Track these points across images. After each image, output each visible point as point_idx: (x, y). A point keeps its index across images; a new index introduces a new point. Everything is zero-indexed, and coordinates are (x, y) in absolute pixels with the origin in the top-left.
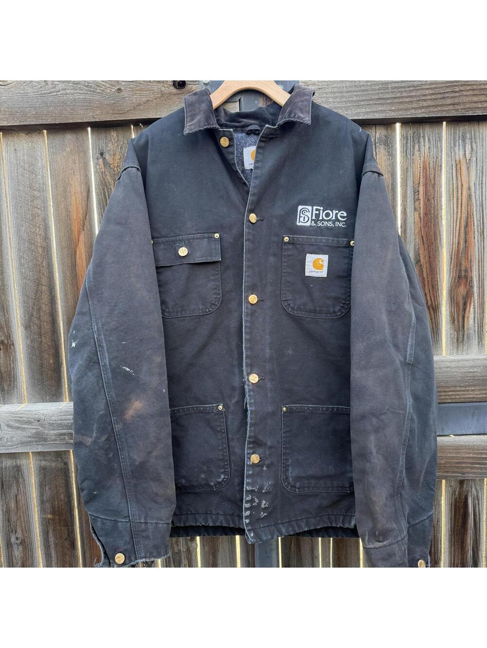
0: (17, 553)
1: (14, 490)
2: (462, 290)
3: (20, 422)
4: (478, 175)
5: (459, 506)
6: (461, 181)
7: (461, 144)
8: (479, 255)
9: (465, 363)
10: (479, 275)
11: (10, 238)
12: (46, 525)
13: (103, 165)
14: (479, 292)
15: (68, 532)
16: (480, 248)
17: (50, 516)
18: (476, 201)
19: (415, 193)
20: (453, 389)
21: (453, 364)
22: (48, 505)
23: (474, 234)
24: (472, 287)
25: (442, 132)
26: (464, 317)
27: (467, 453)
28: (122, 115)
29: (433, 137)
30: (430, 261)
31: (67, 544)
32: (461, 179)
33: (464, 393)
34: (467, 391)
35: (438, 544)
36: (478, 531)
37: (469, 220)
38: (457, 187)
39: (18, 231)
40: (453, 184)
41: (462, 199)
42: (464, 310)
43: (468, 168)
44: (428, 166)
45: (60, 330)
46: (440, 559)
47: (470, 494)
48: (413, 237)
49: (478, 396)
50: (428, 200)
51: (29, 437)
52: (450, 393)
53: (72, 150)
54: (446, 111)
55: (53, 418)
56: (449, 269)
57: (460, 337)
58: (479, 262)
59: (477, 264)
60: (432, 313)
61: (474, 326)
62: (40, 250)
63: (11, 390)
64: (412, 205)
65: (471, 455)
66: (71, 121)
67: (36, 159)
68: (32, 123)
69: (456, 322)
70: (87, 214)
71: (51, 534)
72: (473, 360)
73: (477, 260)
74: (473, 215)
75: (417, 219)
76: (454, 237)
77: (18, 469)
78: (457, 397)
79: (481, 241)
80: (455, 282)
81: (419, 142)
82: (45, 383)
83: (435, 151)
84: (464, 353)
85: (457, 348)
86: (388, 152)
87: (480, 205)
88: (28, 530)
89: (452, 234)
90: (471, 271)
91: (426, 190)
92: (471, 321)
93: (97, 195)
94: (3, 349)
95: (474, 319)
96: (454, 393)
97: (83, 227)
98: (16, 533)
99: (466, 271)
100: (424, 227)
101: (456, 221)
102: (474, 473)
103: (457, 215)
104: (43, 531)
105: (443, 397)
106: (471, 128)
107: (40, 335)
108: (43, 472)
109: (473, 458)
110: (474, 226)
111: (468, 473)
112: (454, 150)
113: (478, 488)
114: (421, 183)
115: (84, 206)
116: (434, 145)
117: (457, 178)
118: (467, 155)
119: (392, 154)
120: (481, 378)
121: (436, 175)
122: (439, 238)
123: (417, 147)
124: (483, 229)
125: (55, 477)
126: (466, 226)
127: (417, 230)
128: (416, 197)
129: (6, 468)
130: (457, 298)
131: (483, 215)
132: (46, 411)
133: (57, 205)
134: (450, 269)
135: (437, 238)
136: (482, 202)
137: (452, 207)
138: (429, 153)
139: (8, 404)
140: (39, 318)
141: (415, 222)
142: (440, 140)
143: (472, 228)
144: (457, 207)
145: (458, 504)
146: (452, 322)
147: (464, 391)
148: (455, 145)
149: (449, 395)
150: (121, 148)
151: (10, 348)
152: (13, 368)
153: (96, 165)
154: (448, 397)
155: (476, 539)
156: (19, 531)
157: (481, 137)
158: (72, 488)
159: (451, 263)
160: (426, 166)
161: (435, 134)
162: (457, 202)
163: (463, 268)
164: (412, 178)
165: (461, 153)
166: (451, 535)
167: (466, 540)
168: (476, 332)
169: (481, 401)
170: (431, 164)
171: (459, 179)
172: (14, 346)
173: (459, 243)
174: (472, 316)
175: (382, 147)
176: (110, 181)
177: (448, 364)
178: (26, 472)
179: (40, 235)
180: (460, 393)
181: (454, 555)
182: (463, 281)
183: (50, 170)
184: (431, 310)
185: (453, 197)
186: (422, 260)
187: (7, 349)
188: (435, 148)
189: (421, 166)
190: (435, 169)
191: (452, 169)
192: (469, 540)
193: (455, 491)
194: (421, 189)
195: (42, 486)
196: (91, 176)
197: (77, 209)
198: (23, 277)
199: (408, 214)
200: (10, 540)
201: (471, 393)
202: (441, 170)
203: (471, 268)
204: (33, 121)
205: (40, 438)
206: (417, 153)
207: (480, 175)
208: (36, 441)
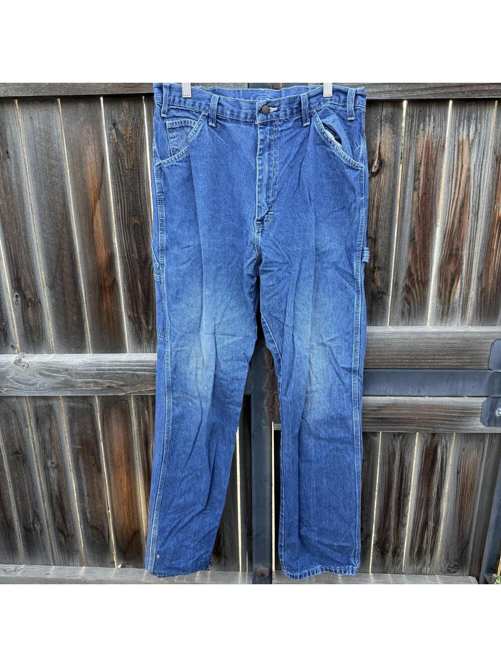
0: (53, 474)
1: (48, 425)
2: (452, 268)
3: (49, 371)
4: (479, 156)
5: (429, 453)
6: (462, 163)
7: (465, 124)
8: (471, 235)
9: (445, 335)
10: (469, 254)
11: (31, 205)
12: (76, 454)
13: (115, 136)
14: (468, 270)
15: (95, 460)
16: (473, 228)
17: (79, 447)
18: (474, 182)
19: (415, 173)
20: (432, 357)
21: (434, 336)
22: (77, 438)
23: (469, 214)
24: (461, 265)
25: (447, 111)
26: (450, 292)
27: (439, 412)
28: (133, 89)
29: (438, 116)
30: (424, 240)
31: (94, 469)
32: (462, 160)
33: (442, 361)
34: (445, 359)
35: (408, 482)
36: (443, 474)
37: (466, 201)
38: (457, 168)
39: (38, 199)
40: (454, 165)
41: (460, 180)
42: (452, 286)
43: (470, 149)
44: (431, 146)
45: (81, 292)
46: (409, 494)
47: (440, 443)
48: (410, 216)
49: (455, 364)
50: (428, 180)
51: (59, 384)
52: (429, 361)
53: (85, 119)
54: (452, 93)
55: (79, 369)
56: (441, 247)
57: (445, 311)
58: (470, 242)
59: (469, 243)
60: (421, 287)
61: (460, 301)
62: (60, 216)
63: (40, 342)
64: (412, 185)
65: (443, 414)
66: (84, 94)
67: (51, 128)
68: (46, 94)
69: (443, 296)
70: (102, 183)
71: (81, 461)
72: (453, 333)
73: (469, 239)
74: (470, 196)
75: (416, 198)
76: (449, 217)
77: (50, 409)
78: (436, 364)
79: (475, 221)
80: (445, 259)
81: (424, 121)
82: (70, 337)
83: (439, 131)
84: (447, 324)
85: (442, 320)
86: (393, 130)
87: (477, 186)
88: (61, 456)
89: (447, 214)
90: (462, 250)
91: (426, 170)
92: (457, 296)
93: (111, 165)
94: (31, 306)
95: (460, 294)
96: (433, 361)
97: (99, 196)
98: (51, 459)
99: (457, 249)
100: (422, 206)
101: (453, 201)
102: (444, 428)
103: (454, 196)
104: (74, 458)
105: (422, 364)
106: (478, 108)
107: (64, 295)
108: (72, 412)
109: (444, 416)
110: (469, 206)
111: (438, 428)
112: (458, 131)
113: (447, 439)
114: (422, 163)
115: (99, 176)
116: (438, 125)
117: (458, 159)
118: (470, 135)
119: (397, 132)
120: (458, 349)
121: (438, 155)
122: (434, 218)
123: (422, 126)
124: (478, 210)
125: (82, 415)
126: (462, 206)
127: (414, 209)
128: (417, 177)
129: (39, 407)
130: (446, 274)
131: (479, 196)
132: (73, 363)
133: (74, 173)
134: (443, 247)
135: (433, 218)
136: (480, 183)
137: (450, 187)
138: (434, 132)
139: (38, 353)
140: (62, 280)
141: (413, 202)
142: (446, 120)
143: (468, 209)
144: (455, 188)
145: (428, 451)
146: (439, 296)
147: (442, 359)
148: (459, 125)
149: (428, 363)
150: (133, 119)
151: (37, 306)
152: (41, 323)
153: (109, 135)
154: (427, 364)
155: (442, 479)
156: (54, 457)
157: (486, 117)
158: (97, 424)
159: (444, 241)
160: (429, 146)
161: (441, 113)
162: (456, 183)
163: (455, 247)
164: (414, 158)
165: (465, 133)
166: (420, 476)
167: (433, 480)
168: (461, 306)
169: (457, 368)
170: (434, 144)
171: (460, 160)
172: (41, 304)
173: (453, 223)
174: (458, 291)
175: (387, 125)
176: (123, 151)
177: (430, 336)
178: (57, 410)
179: (59, 202)
180: (438, 361)
181: (421, 492)
182: (454, 259)
183: (66, 139)
184: (420, 285)
185: (452, 178)
186: (416, 238)
187: (34, 306)
188: (439, 128)
189: (424, 146)
190: (438, 149)
191: (454, 150)
192: (435, 480)
193: (427, 441)
194: (422, 169)
195: (71, 423)
196: (105, 146)
197: (93, 179)
198: (45, 241)
199: (407, 193)
200: (47, 464)
201: (448, 361)
202: (443, 151)
203: (462, 247)
204: (47, 92)
205: (67, 384)
206: (421, 132)
207: (481, 155)
208: (65, 388)
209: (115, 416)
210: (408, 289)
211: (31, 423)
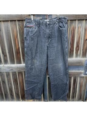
0: (10, 85)
1: (9, 77)
2: (78, 48)
3: (9, 68)
4: (82, 29)
6: (79, 30)
9: (77, 60)
10: (81, 46)
12: (14, 82)
13: (19, 27)
14: (80, 49)
15: (17, 83)
16: (81, 41)
18: (81, 34)
19: (71, 32)
20: (75, 64)
21: (75, 60)
22: (14, 79)
27: (76, 73)
30: (73, 44)
41: (79, 33)
42: (78, 51)
43: (80, 28)
46: (71, 87)
47: (76, 78)
48: (70, 40)
51: (10, 70)
53: (14, 24)
55: (14, 67)
57: (77, 56)
62: (10, 41)
63: (7, 62)
64: (71, 34)
66: (14, 20)
67: (8, 26)
68: (7, 20)
70: (17, 35)
73: (80, 43)
74: (80, 36)
75: (71, 37)
77: (9, 74)
81: (72, 23)
82: (12, 61)
88: (11, 82)
91: (73, 32)
92: (79, 53)
94: (5, 56)
97: (17, 37)
98: (9, 82)
101: (78, 37)
106: (81, 21)
111: (76, 76)
112: (78, 25)
114: (72, 30)
116: (75, 24)
120: (79, 62)
121: (75, 29)
124: (82, 38)
133: (12, 33)
134: (76, 45)
139: (7, 64)
143: (80, 38)
144: (78, 35)
145: (74, 80)
146: (76, 53)
152: (7, 59)
155: (77, 84)
161: (75, 22)
163: (78, 45)
165: (80, 25)
166: (73, 84)
167: (75, 85)
168: (79, 55)
172: (7, 56)
173: (78, 41)
176: (21, 30)
179: (10, 38)
184: (72, 51)
186: (71, 43)
189: (73, 28)
191: (78, 28)
193: (74, 78)
195: (13, 76)
197: (15, 34)
201: (77, 64)
205: (12, 70)
206: (72, 25)
209: (20, 75)
210: (70, 52)
211: (6, 76)
